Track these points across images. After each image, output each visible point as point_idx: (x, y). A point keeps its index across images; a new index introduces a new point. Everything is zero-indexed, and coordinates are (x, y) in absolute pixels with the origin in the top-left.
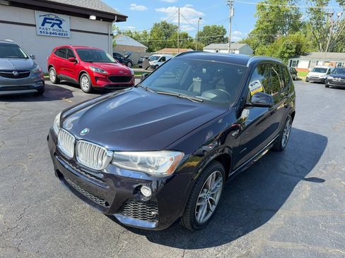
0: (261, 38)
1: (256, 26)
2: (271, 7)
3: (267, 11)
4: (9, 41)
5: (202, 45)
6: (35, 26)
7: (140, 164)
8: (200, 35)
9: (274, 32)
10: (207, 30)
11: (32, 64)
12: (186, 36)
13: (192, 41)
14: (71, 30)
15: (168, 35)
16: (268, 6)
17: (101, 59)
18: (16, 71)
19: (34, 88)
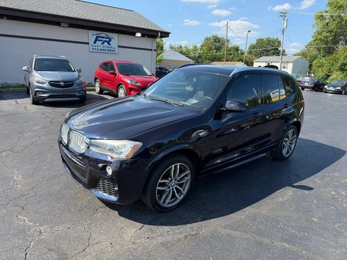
0: (319, 49)
1: (313, 37)
2: (332, 16)
3: (327, 21)
4: (63, 57)
5: (254, 58)
6: (88, 43)
7: (109, 150)
8: (252, 47)
9: (336, 42)
10: (260, 42)
11: (77, 76)
12: (237, 49)
13: (243, 54)
14: (119, 46)
15: (218, 49)
16: (327, 15)
17: (140, 72)
18: (63, 81)
19: (77, 96)
